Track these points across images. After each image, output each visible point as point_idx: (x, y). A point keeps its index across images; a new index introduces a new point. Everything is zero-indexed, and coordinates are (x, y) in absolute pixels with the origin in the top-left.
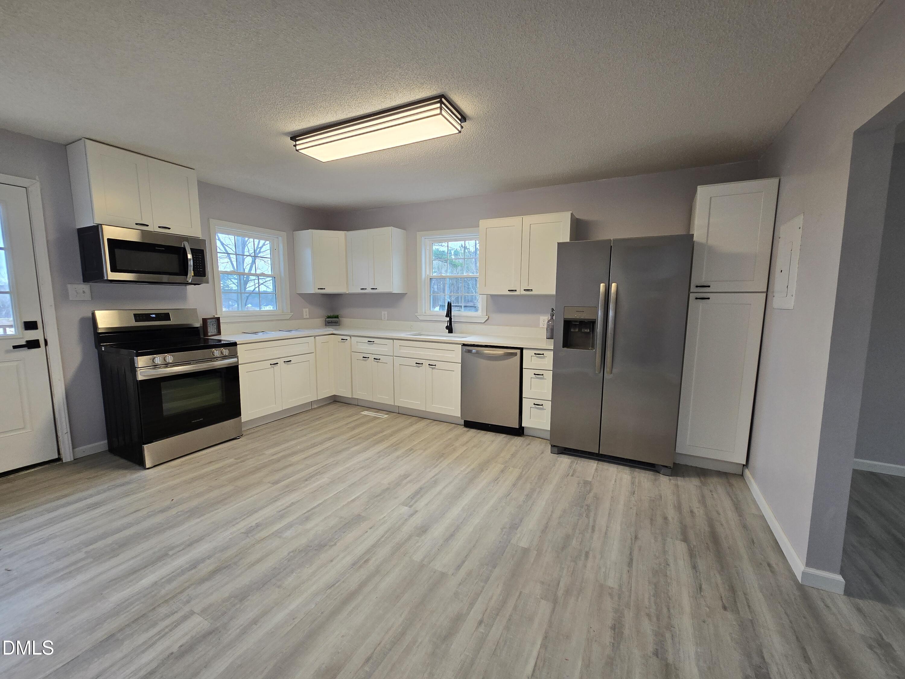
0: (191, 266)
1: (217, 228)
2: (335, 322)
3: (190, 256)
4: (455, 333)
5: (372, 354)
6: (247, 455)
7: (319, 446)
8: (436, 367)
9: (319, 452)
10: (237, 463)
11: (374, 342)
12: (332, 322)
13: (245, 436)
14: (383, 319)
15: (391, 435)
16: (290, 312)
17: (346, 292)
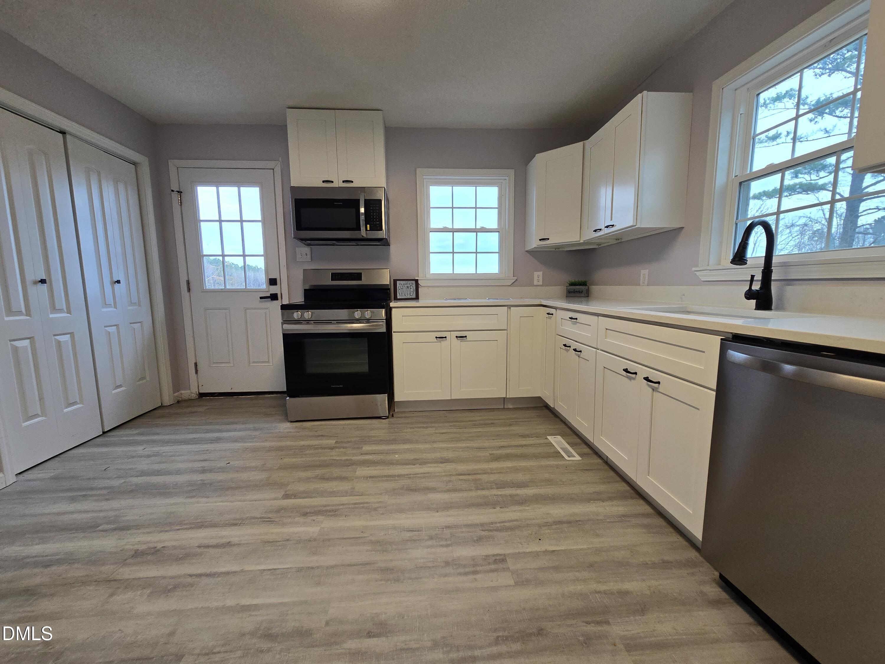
0: (363, 219)
1: (425, 178)
3: (362, 210)
4: (780, 309)
5: (576, 342)
6: (349, 442)
7: (416, 465)
8: (661, 388)
11: (576, 319)
12: (574, 292)
13: (396, 416)
16: (512, 275)
17: (580, 241)
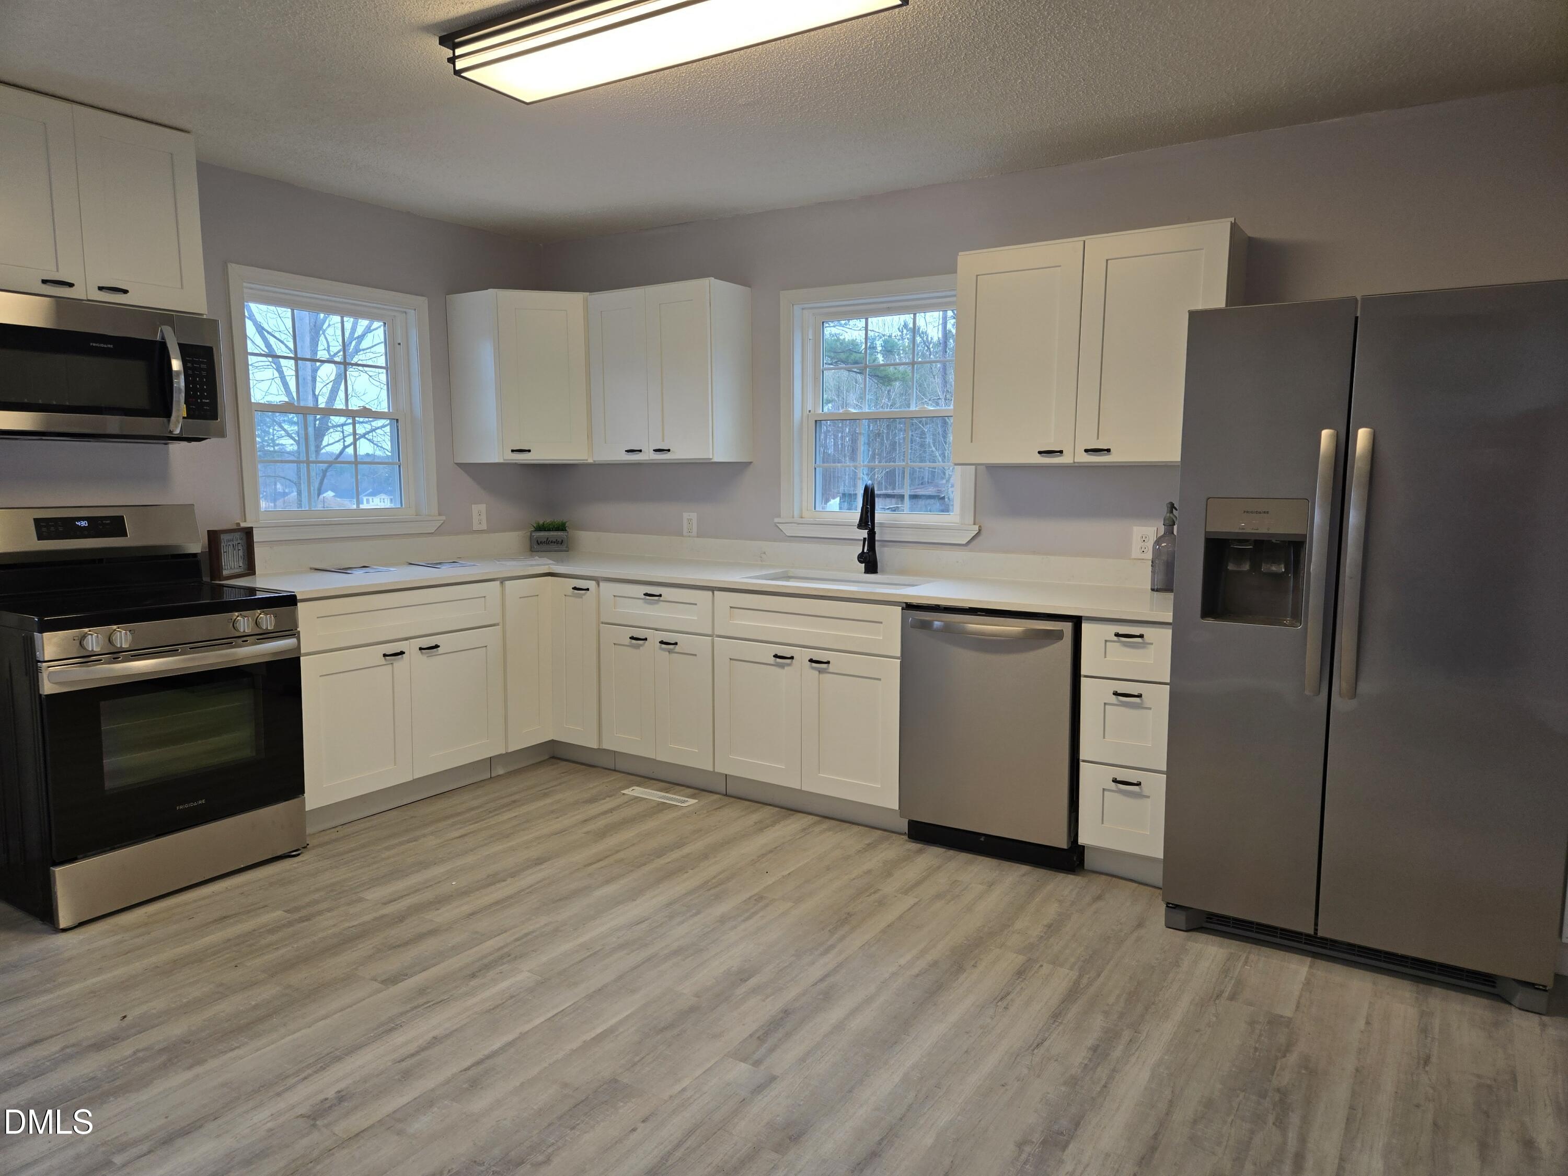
0: (180, 389)
1: (247, 288)
2: (557, 542)
3: (176, 365)
4: (884, 572)
5: (656, 630)
6: (317, 902)
7: (509, 880)
8: (831, 668)
9: (511, 897)
10: (291, 924)
11: (660, 596)
12: (548, 542)
13: (314, 847)
14: (685, 533)
15: (705, 856)
16: (437, 512)
17: (587, 460)
